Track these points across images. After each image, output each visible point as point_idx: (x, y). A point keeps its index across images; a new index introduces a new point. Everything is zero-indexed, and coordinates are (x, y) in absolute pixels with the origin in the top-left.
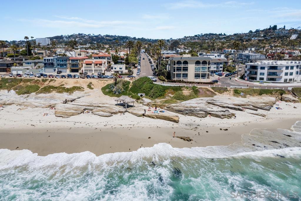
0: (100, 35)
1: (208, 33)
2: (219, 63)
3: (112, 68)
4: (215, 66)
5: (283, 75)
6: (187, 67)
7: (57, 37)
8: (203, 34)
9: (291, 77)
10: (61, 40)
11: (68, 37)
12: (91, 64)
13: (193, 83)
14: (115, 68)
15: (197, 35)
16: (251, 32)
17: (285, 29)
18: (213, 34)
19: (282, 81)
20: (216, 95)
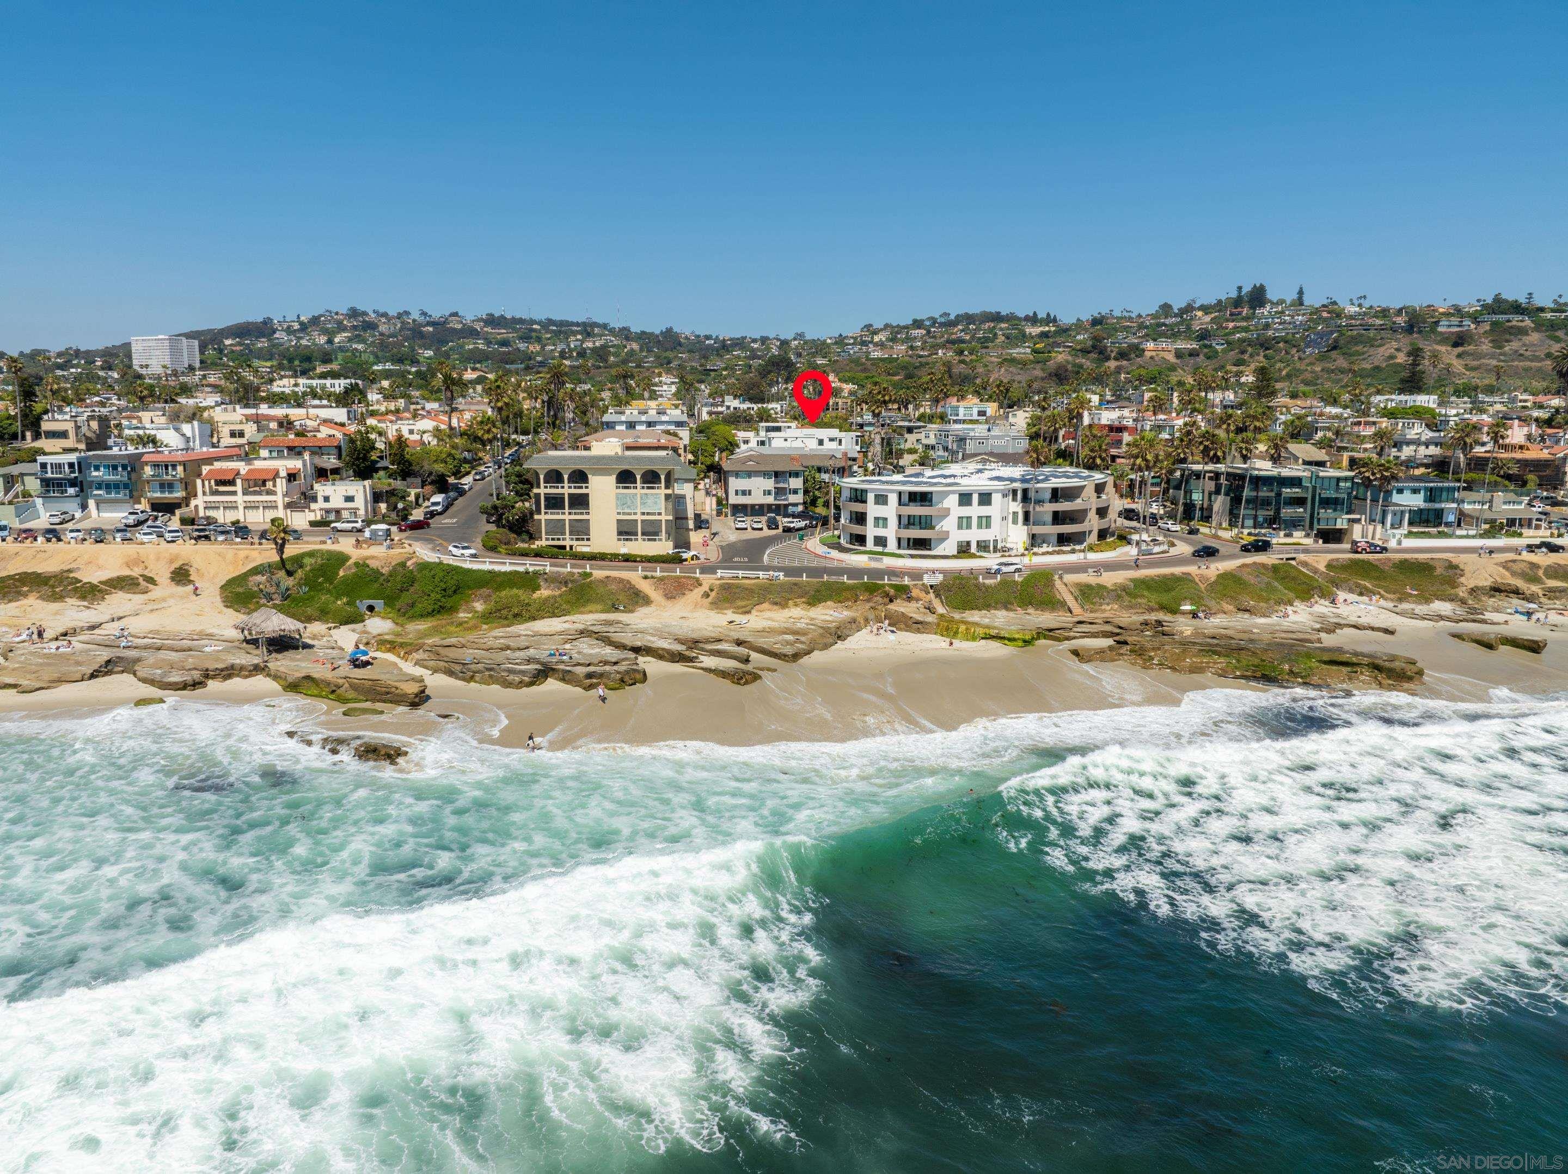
3: (314, 499)
5: (948, 525)
6: (587, 495)
9: (986, 535)
12: (232, 483)
14: (327, 499)
19: (949, 547)
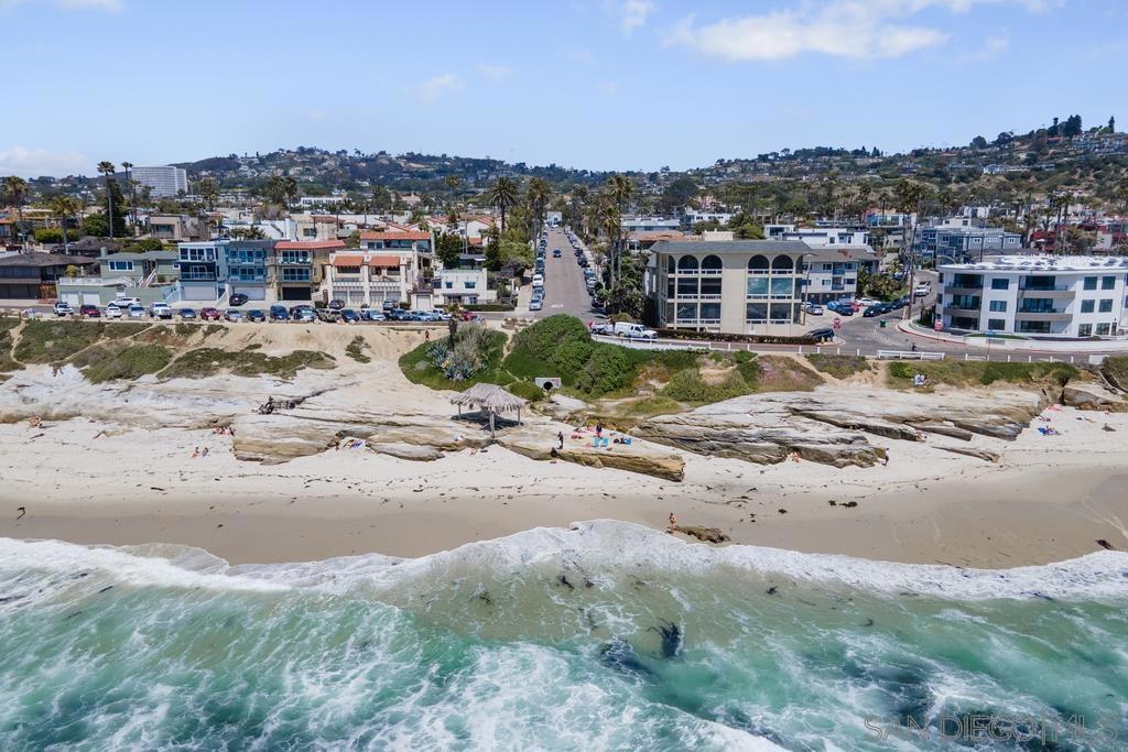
0: (383, 153)
1: (812, 146)
2: (840, 264)
3: (437, 285)
4: (829, 276)
5: (1074, 308)
6: (719, 280)
7: (214, 164)
8: (792, 152)
9: (1107, 318)
10: (229, 176)
11: (256, 161)
12: (356, 270)
13: (741, 338)
14: (449, 285)
15: (767, 155)
16: (979, 142)
17: (1112, 131)
18: (830, 152)
19: (1073, 331)
20: (822, 382)
